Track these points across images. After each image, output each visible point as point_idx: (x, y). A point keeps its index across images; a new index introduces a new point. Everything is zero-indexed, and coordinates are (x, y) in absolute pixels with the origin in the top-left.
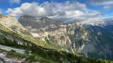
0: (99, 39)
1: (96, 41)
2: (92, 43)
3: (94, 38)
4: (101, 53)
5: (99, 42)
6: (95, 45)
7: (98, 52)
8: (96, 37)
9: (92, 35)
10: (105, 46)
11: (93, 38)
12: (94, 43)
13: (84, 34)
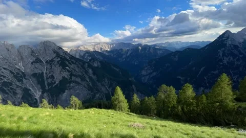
0: (94, 74)
1: (90, 78)
2: (83, 83)
3: (87, 72)
4: (98, 95)
5: (94, 77)
6: (88, 85)
7: (94, 96)
8: (90, 71)
9: (84, 68)
10: (103, 82)
11: (85, 73)
12: (87, 81)
13: (67, 68)
